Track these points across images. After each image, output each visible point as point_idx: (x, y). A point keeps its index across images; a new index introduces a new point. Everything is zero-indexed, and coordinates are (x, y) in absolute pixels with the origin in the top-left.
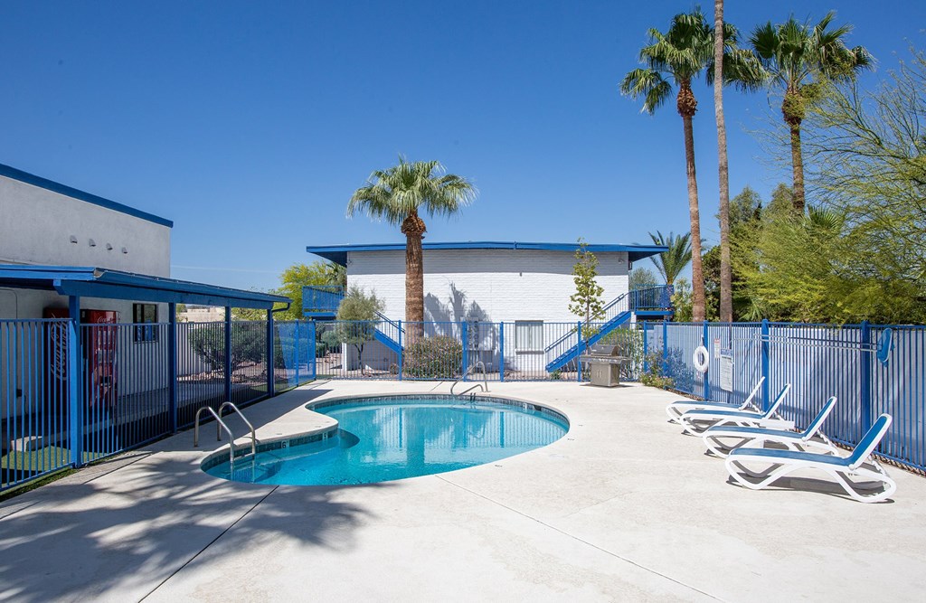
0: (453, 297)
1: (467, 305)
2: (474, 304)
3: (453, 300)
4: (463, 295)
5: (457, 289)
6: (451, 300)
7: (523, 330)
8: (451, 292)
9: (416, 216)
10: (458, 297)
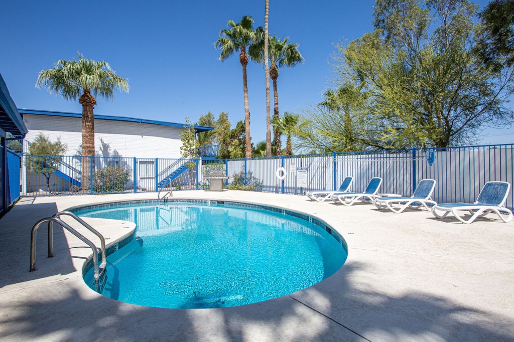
0: (102, 147)
1: (111, 152)
2: (115, 152)
3: (102, 150)
4: (108, 146)
5: (105, 143)
6: (101, 149)
7: (144, 166)
8: (101, 144)
9: (90, 94)
10: (105, 147)
